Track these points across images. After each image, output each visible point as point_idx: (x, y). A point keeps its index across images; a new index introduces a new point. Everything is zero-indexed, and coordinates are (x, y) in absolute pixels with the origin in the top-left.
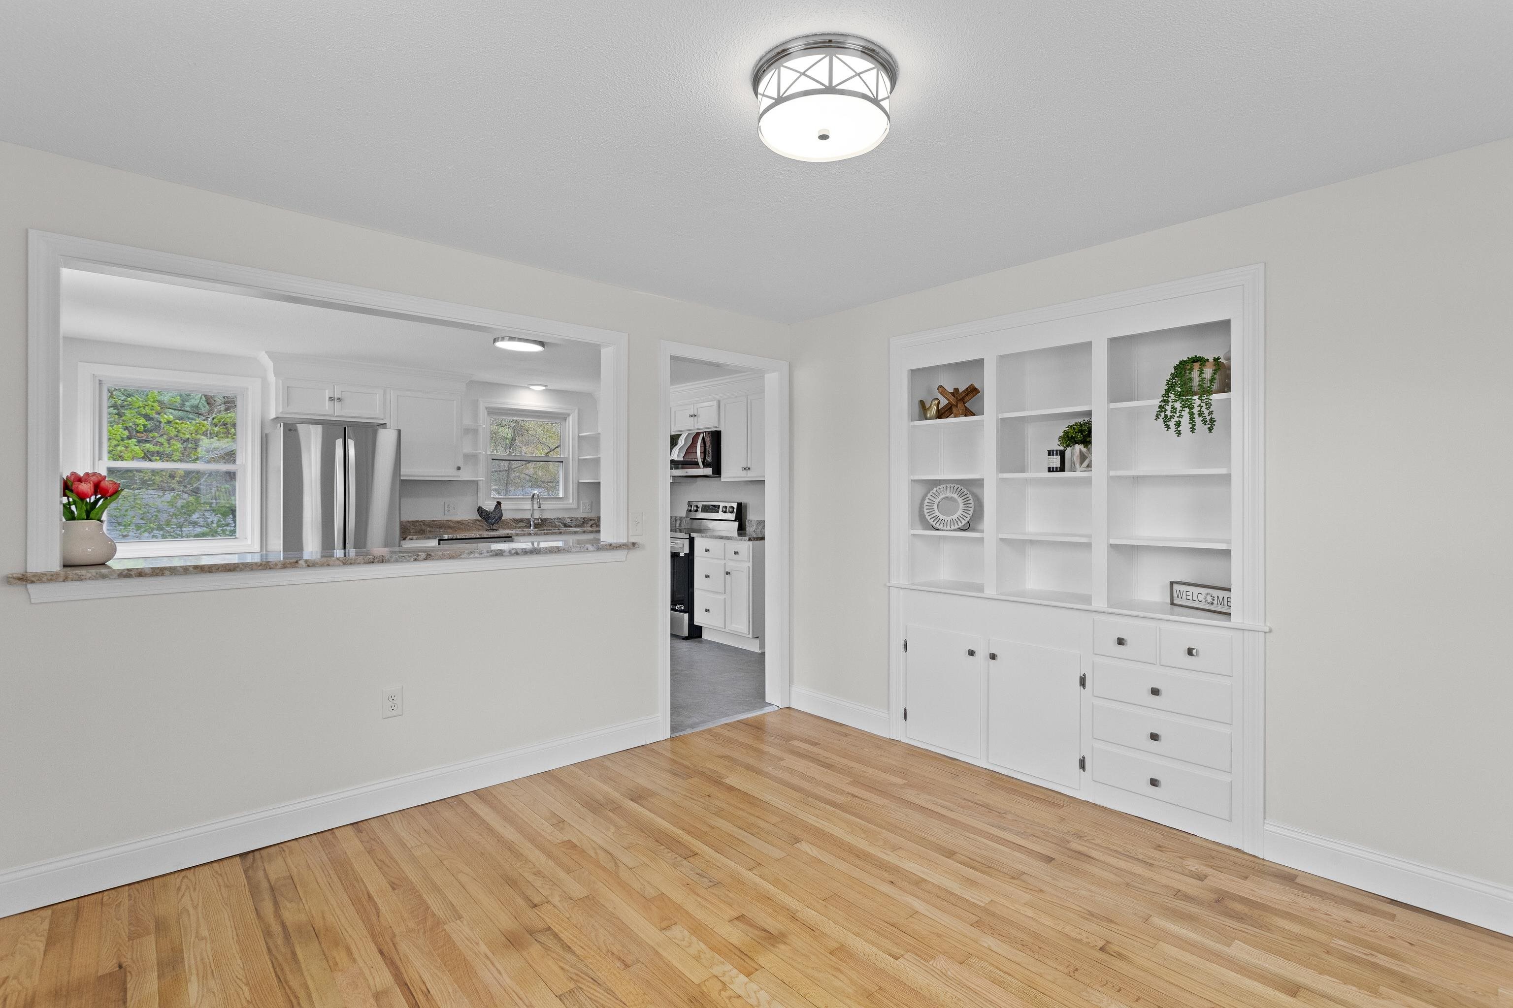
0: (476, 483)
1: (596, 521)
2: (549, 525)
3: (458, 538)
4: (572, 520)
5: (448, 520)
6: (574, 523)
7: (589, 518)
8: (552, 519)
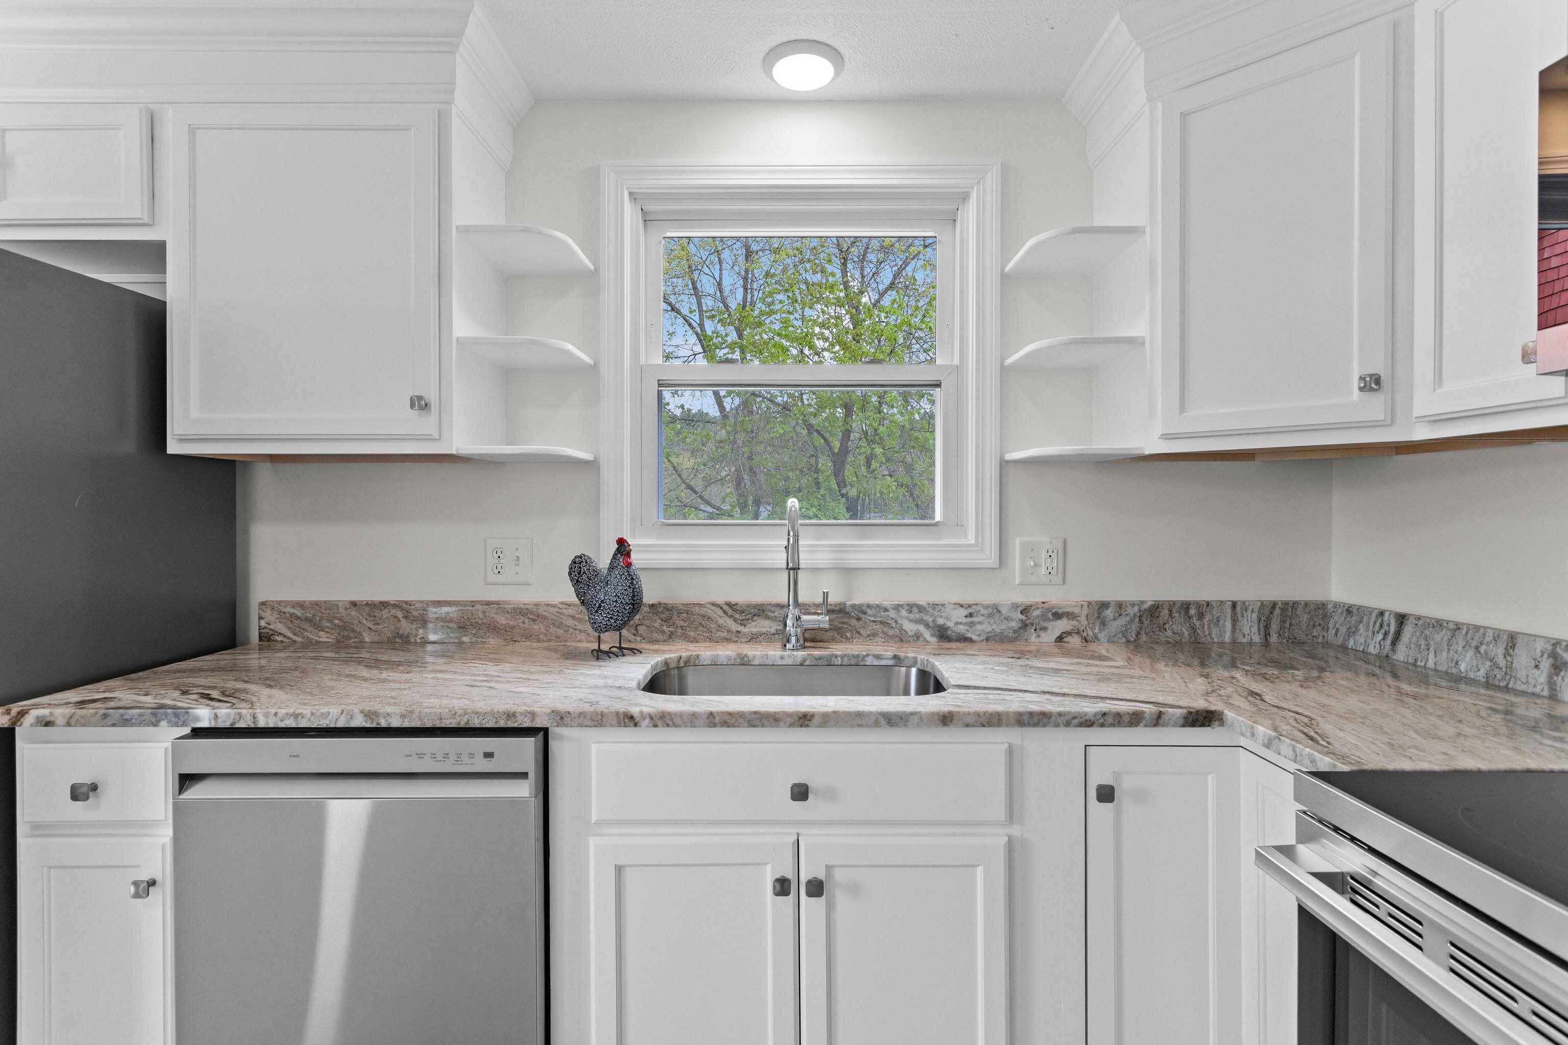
1: (1083, 619)
2: (874, 635)
3: (262, 723)
4: (971, 615)
5: (488, 603)
6: (979, 627)
7: (1049, 610)
8: (886, 610)
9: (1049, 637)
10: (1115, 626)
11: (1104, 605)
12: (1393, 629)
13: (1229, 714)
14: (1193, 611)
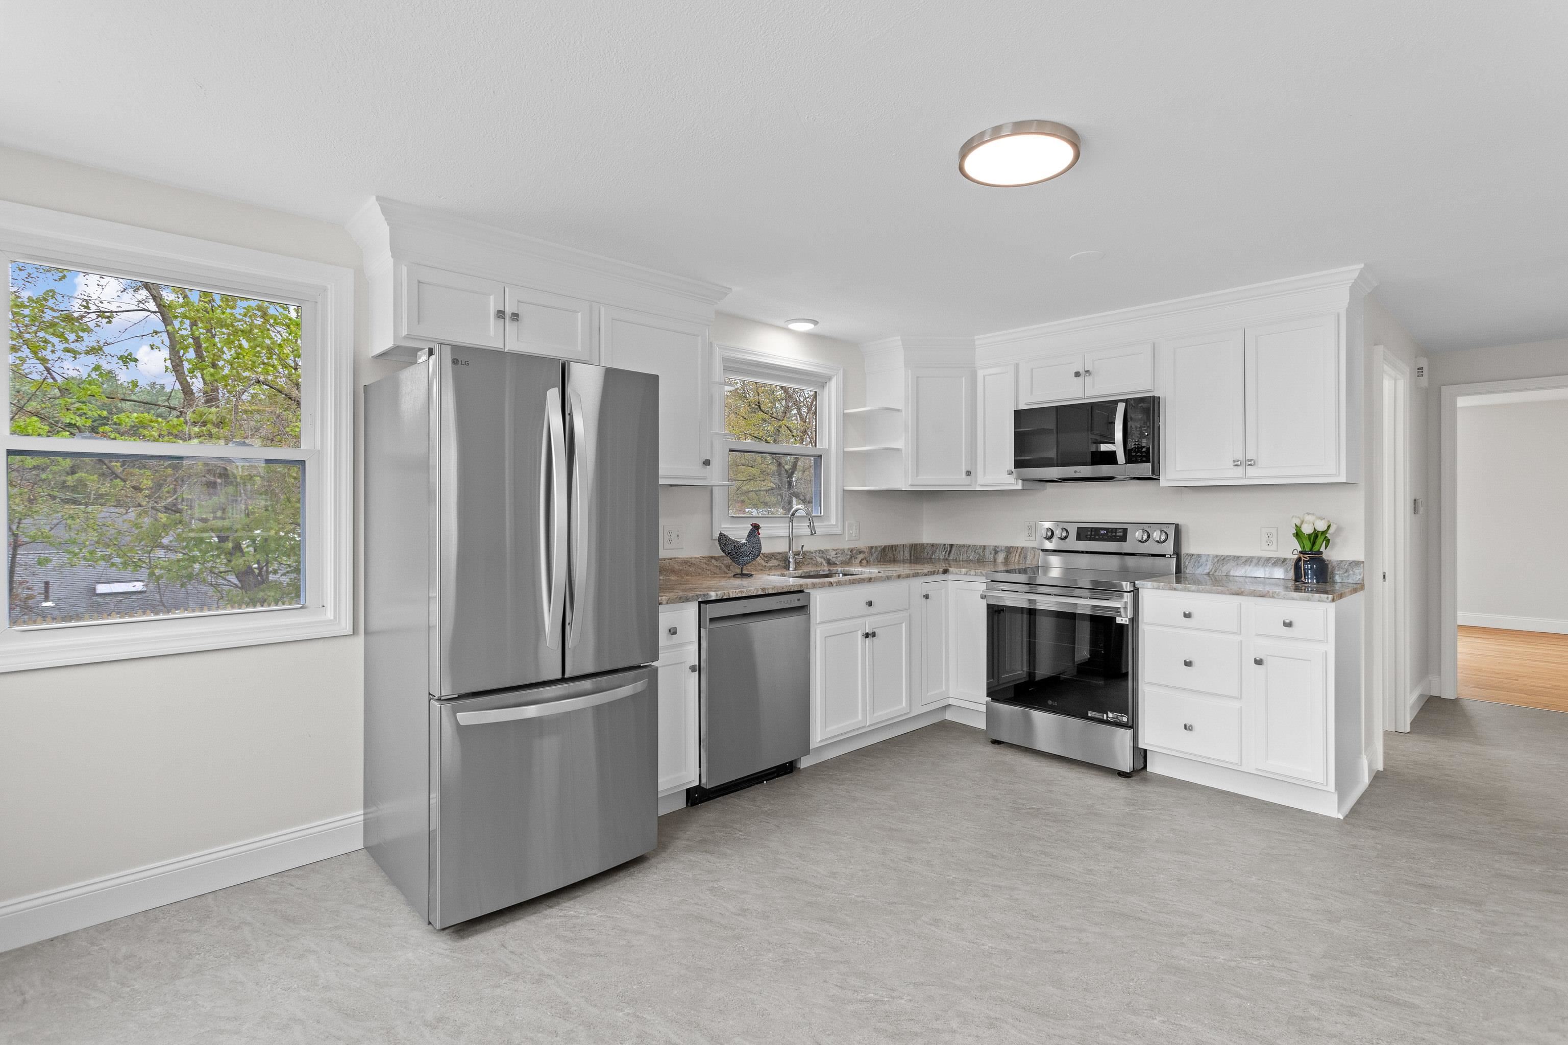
0: (710, 489)
1: (866, 553)
2: (808, 564)
3: (731, 597)
4: (836, 554)
5: (671, 559)
6: (839, 559)
7: (858, 550)
8: (812, 553)
9: (858, 561)
10: (875, 555)
11: (872, 547)
12: (948, 549)
13: (951, 569)
14: (894, 549)
